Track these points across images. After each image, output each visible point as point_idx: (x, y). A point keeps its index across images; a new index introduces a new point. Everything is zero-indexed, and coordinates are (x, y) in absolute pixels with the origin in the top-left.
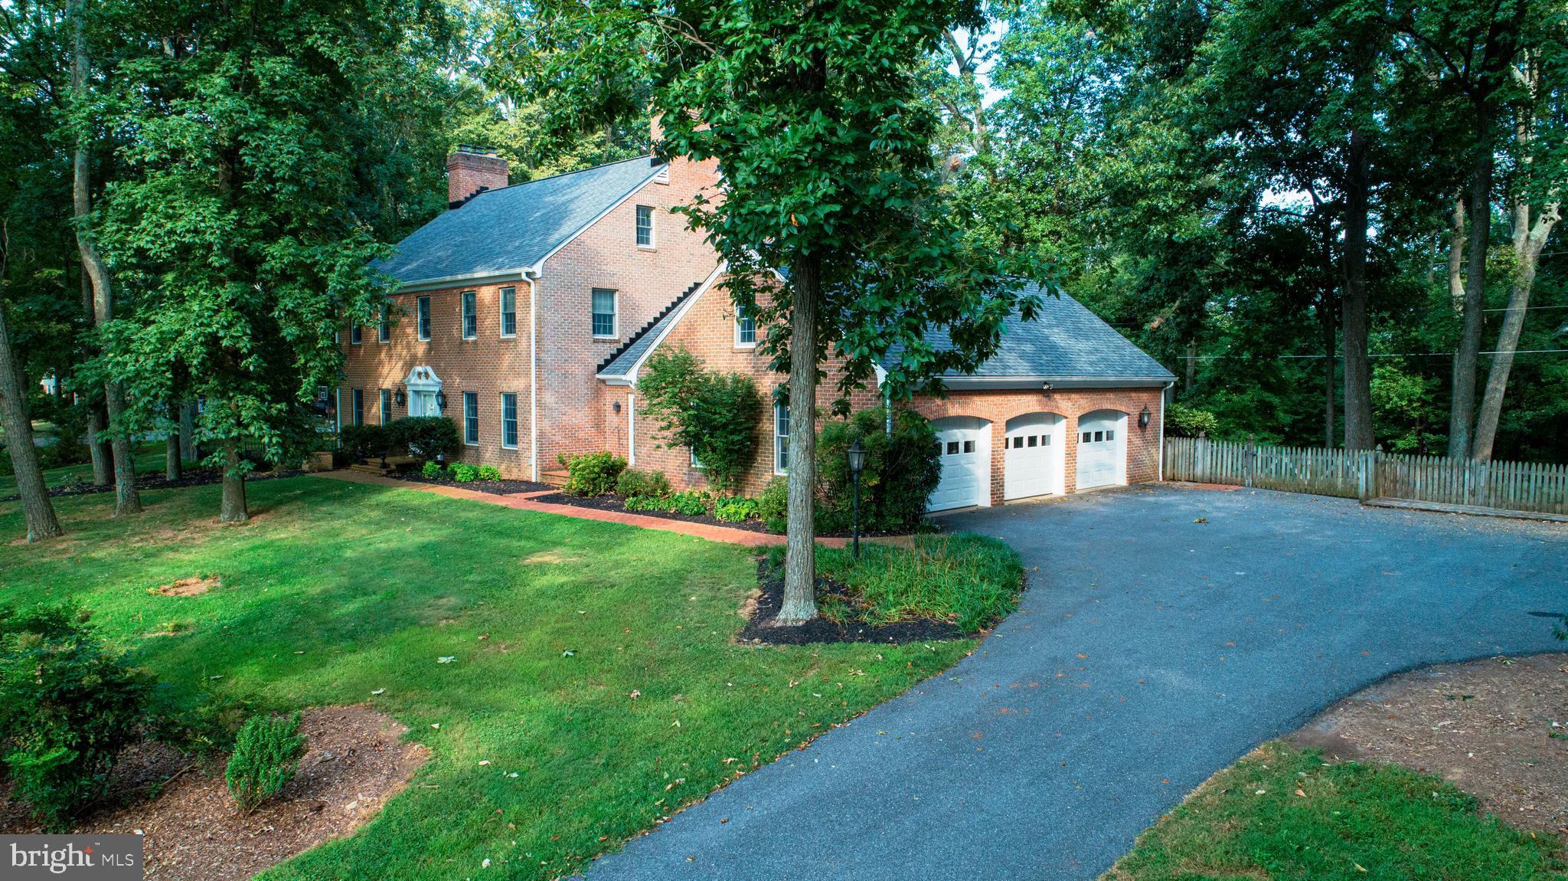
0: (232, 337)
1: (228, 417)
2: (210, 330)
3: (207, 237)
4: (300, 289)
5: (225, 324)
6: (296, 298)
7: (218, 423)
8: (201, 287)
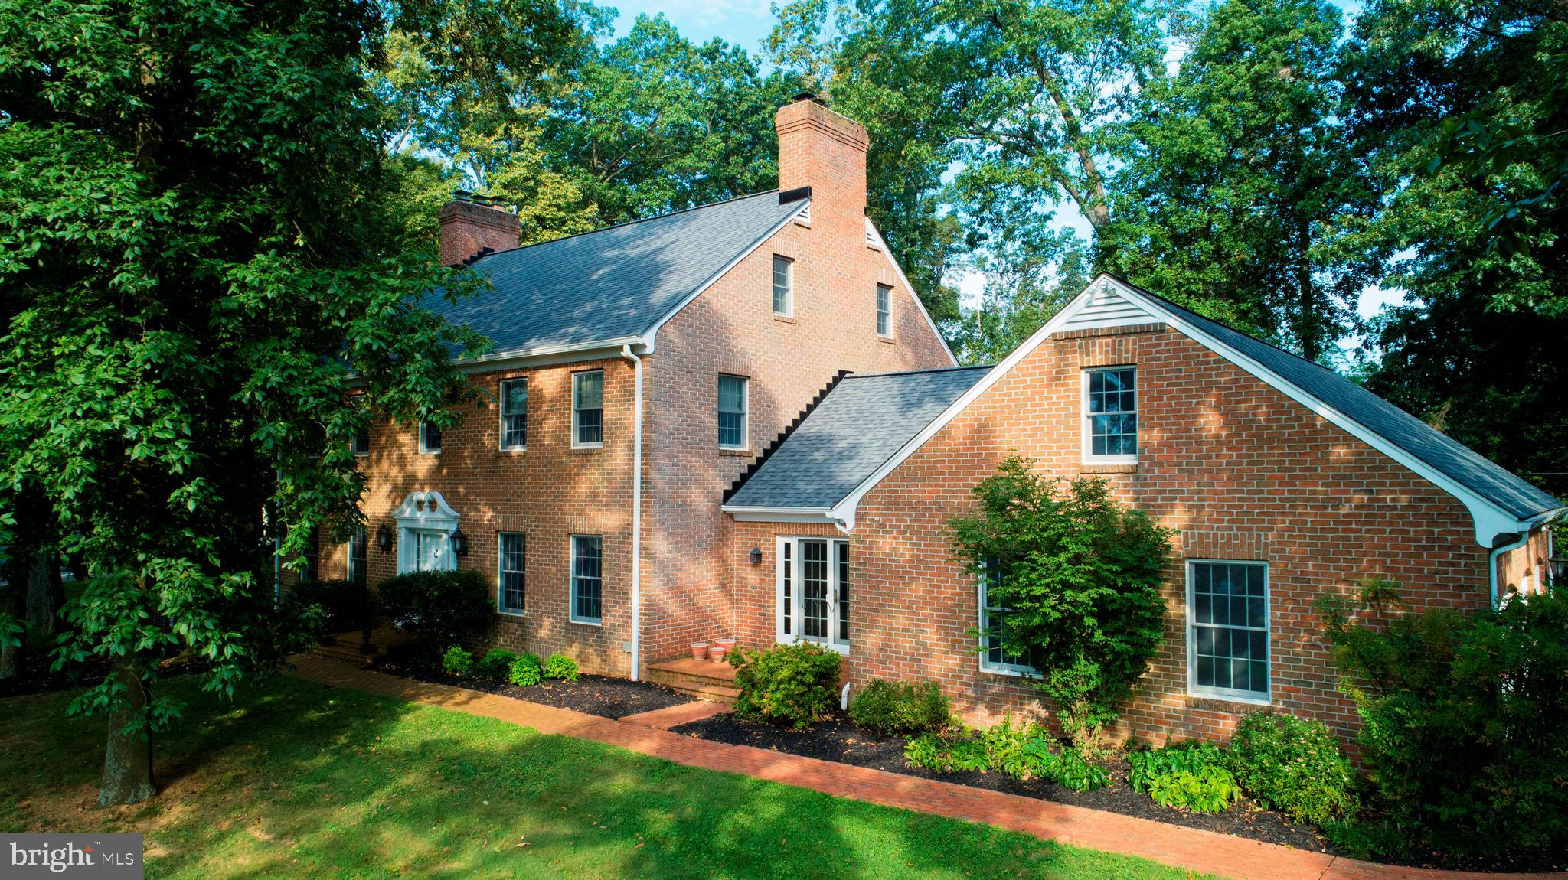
0: (152, 440)
1: (132, 606)
2: (106, 426)
3: (113, 233)
4: (292, 350)
5: (140, 414)
6: (286, 367)
7: (111, 621)
8: (90, 341)
